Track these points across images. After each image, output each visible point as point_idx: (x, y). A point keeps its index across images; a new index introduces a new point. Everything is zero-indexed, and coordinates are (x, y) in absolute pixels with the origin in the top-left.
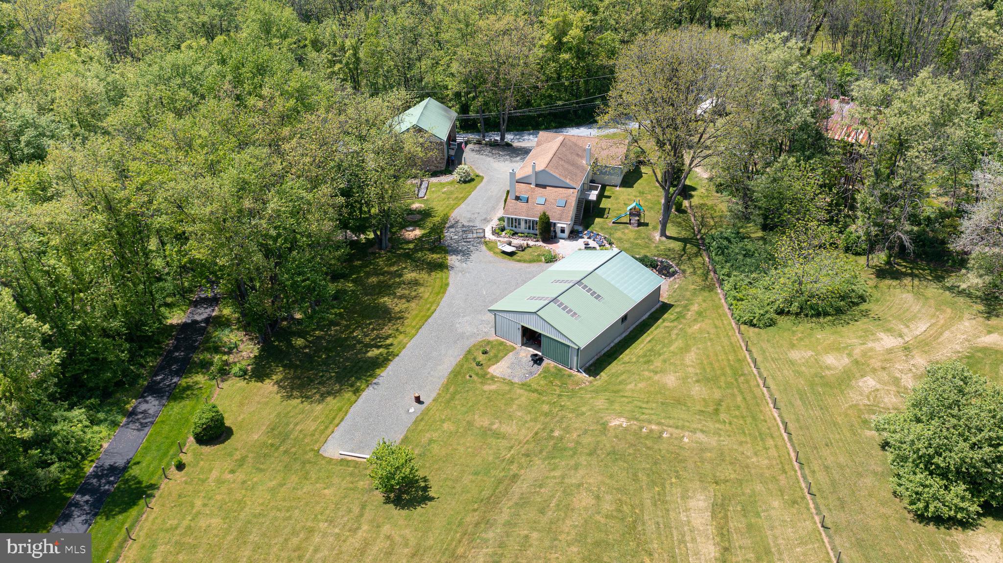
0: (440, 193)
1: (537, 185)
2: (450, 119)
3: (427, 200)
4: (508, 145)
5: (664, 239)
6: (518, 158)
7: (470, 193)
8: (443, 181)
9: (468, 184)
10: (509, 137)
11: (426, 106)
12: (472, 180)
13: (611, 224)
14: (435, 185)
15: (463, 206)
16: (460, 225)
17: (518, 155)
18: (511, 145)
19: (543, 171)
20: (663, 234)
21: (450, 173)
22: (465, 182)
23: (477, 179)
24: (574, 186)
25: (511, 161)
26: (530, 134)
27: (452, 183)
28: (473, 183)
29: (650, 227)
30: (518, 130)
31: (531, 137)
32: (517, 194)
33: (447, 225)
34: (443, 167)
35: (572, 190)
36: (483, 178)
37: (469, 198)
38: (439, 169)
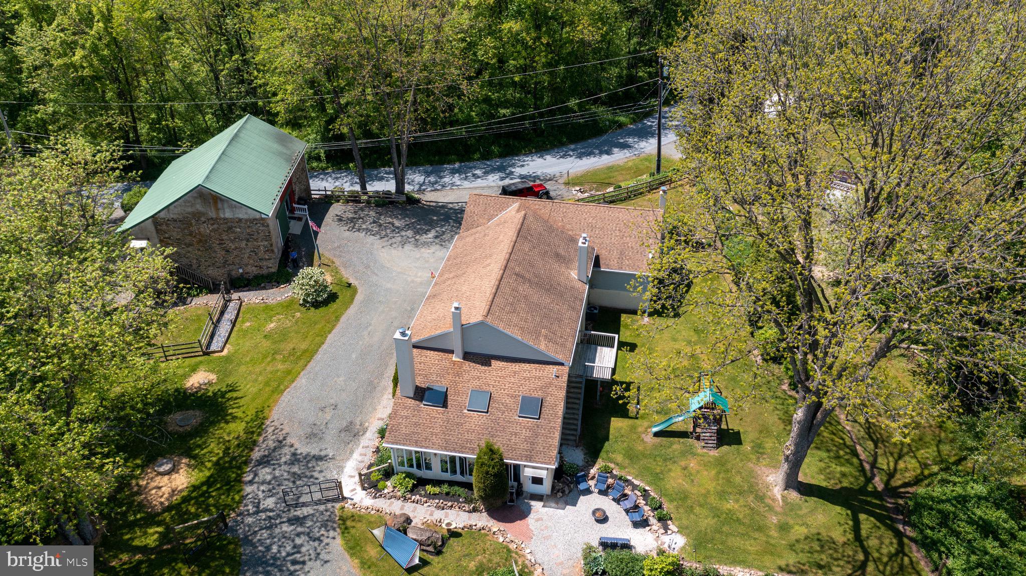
0: (259, 338)
1: (468, 356)
2: (288, 159)
3: (228, 359)
4: (412, 201)
5: (794, 495)
6: (432, 234)
7: (323, 335)
8: (272, 301)
9: (322, 310)
10: (415, 180)
11: (236, 136)
12: (333, 297)
13: (649, 439)
14: (252, 309)
15: (302, 381)
16: (285, 455)
17: (432, 225)
18: (418, 201)
19: (481, 324)
20: (792, 482)
21: (288, 280)
22: (316, 305)
23: (343, 296)
24: (560, 358)
25: (417, 244)
26: (453, 172)
27: (288, 305)
28: (333, 306)
29: (747, 447)
30: (431, 163)
31: (456, 179)
32: (420, 382)
33: (256, 455)
34: (272, 266)
35: (554, 369)
36: (355, 291)
37: (318, 357)
38: (265, 272)
